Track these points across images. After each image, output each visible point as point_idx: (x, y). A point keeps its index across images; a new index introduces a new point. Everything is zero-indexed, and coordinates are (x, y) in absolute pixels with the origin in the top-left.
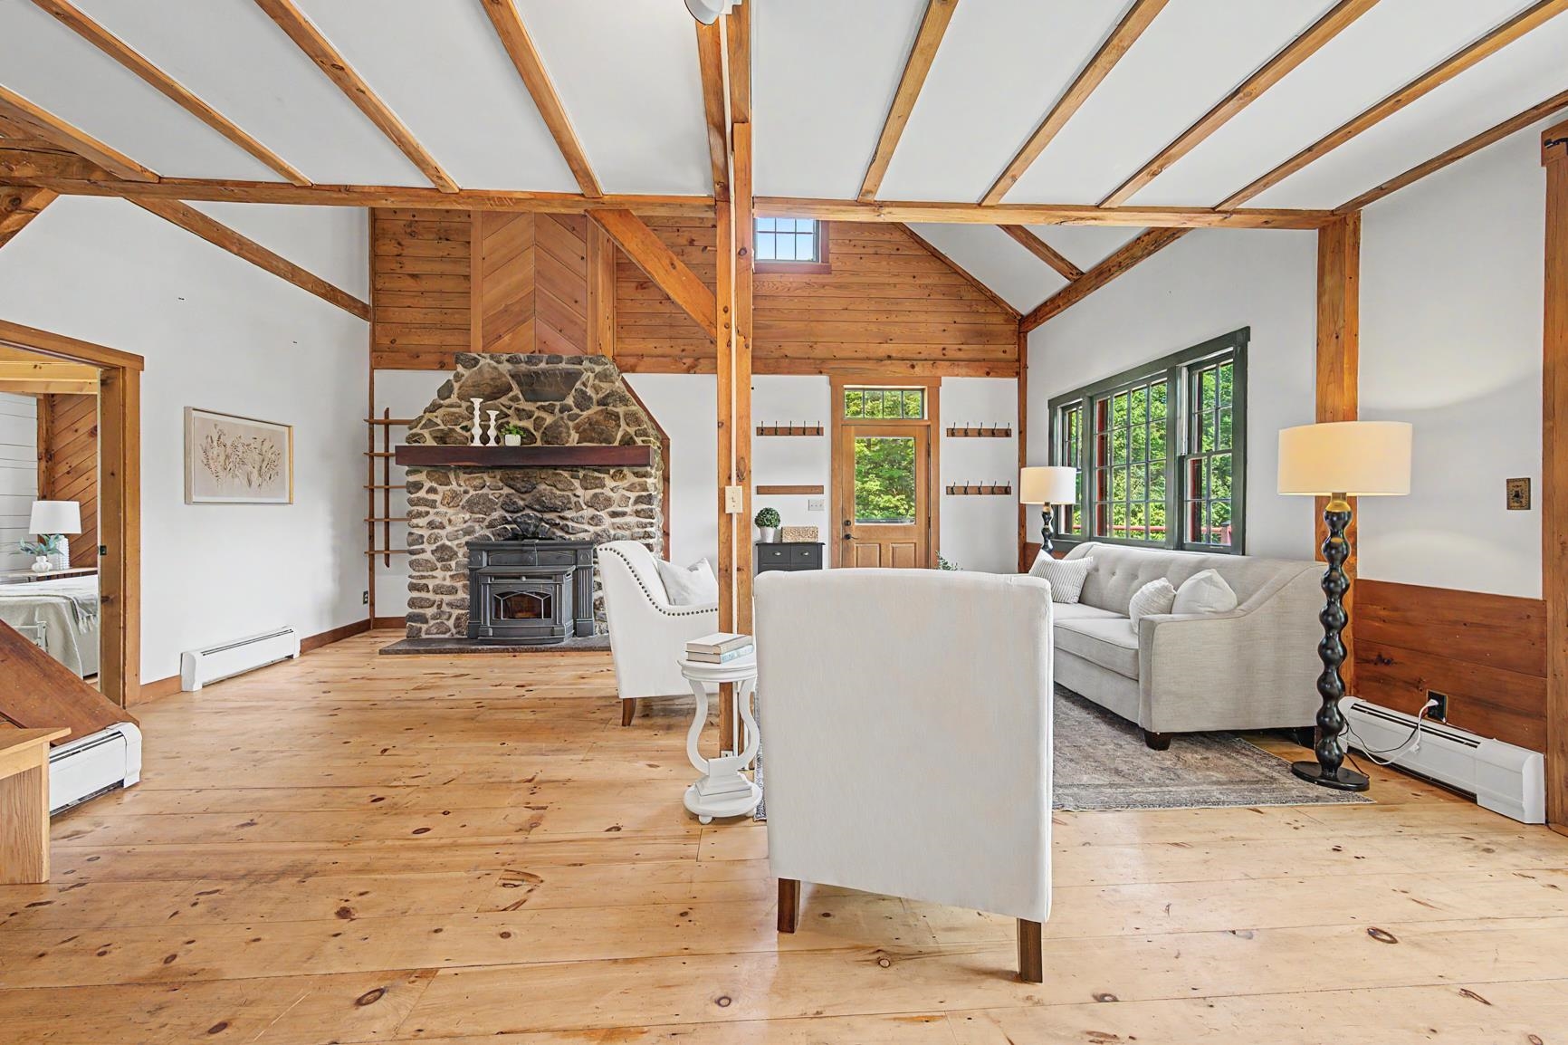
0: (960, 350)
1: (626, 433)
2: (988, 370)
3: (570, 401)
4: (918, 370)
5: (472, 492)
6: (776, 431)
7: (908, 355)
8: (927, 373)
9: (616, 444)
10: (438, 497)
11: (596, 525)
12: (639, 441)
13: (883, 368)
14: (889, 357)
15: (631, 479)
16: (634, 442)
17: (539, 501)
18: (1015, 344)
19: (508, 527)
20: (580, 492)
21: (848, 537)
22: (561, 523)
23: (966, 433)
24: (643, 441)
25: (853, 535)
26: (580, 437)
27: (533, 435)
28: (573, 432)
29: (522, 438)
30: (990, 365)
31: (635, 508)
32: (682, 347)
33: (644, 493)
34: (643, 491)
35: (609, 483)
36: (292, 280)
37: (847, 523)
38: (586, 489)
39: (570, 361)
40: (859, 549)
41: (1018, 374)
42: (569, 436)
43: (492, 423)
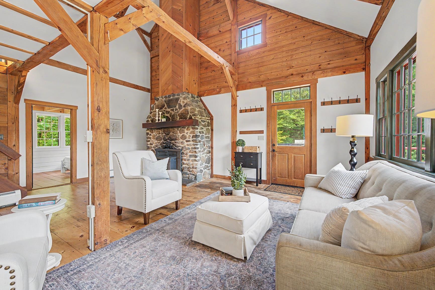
0: (329, 64)
1: (190, 115)
2: (344, 70)
3: (177, 107)
4: (305, 78)
5: (158, 135)
6: (246, 111)
7: (300, 72)
8: (310, 78)
9: (188, 119)
10: (151, 136)
11: (183, 145)
12: (193, 117)
13: (288, 80)
14: (292, 75)
15: (191, 130)
16: (192, 118)
17: (170, 137)
18: (363, 54)
19: (164, 145)
20: (179, 134)
21: (274, 151)
22: (175, 144)
23: (332, 103)
24: (195, 118)
25: (276, 150)
26: (180, 118)
27: (170, 118)
28: (178, 116)
29: (166, 119)
30: (345, 68)
31: (192, 139)
32: (217, 86)
33: (194, 135)
34: (194, 134)
35: (186, 131)
36: (123, 85)
37: (274, 145)
38: (181, 133)
39: (177, 95)
40: (279, 156)
41: (364, 69)
42: (177, 118)
43: (160, 116)
